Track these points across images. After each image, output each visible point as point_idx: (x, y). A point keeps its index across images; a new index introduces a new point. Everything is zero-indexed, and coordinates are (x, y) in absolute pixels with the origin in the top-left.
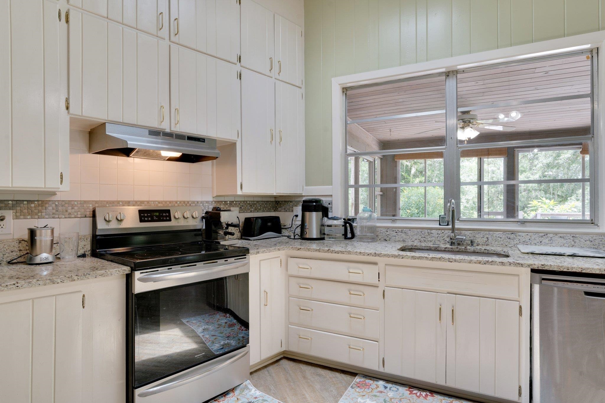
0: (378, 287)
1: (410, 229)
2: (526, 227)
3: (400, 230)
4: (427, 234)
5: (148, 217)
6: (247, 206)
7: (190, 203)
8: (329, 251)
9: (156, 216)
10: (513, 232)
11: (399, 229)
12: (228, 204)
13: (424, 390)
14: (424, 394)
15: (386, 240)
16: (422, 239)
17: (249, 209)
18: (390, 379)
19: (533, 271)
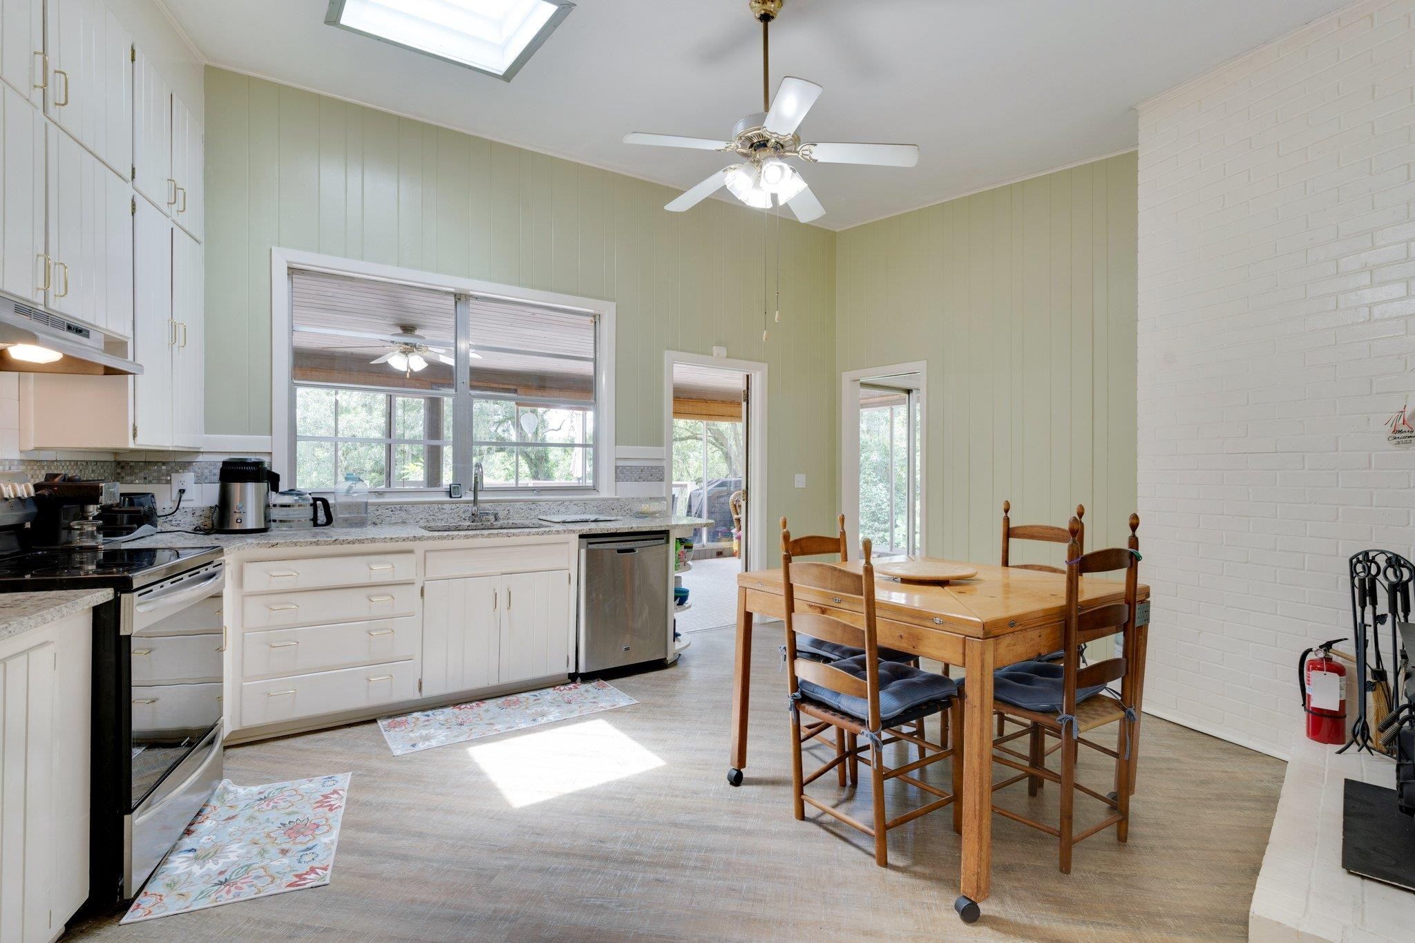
0: (414, 583)
1: (413, 504)
2: (541, 495)
3: (398, 507)
4: (436, 510)
8: (337, 542)
10: (534, 502)
11: (396, 506)
13: (471, 702)
14: (474, 704)
15: (375, 524)
16: (430, 518)
18: (425, 707)
19: (581, 536)
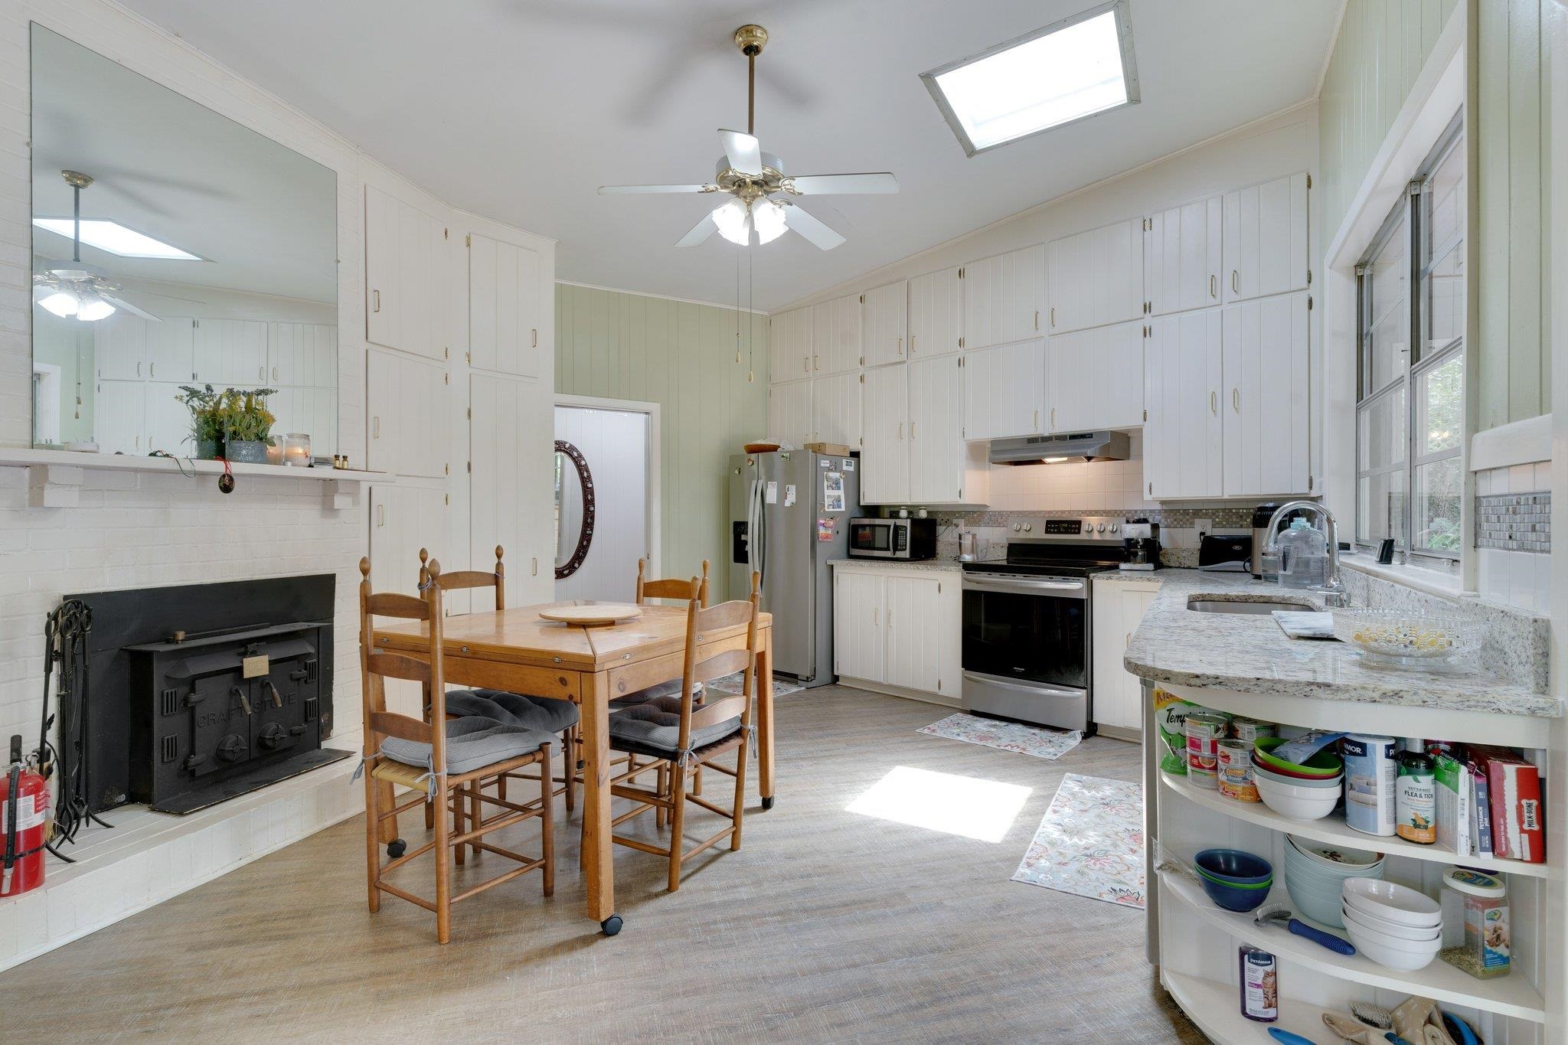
5: (1054, 528)
6: (1231, 517)
7: (1124, 512)
9: (1064, 528)
12: (1191, 515)
17: (1235, 523)
